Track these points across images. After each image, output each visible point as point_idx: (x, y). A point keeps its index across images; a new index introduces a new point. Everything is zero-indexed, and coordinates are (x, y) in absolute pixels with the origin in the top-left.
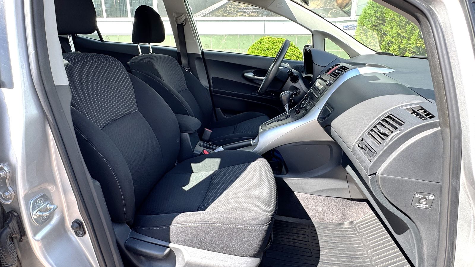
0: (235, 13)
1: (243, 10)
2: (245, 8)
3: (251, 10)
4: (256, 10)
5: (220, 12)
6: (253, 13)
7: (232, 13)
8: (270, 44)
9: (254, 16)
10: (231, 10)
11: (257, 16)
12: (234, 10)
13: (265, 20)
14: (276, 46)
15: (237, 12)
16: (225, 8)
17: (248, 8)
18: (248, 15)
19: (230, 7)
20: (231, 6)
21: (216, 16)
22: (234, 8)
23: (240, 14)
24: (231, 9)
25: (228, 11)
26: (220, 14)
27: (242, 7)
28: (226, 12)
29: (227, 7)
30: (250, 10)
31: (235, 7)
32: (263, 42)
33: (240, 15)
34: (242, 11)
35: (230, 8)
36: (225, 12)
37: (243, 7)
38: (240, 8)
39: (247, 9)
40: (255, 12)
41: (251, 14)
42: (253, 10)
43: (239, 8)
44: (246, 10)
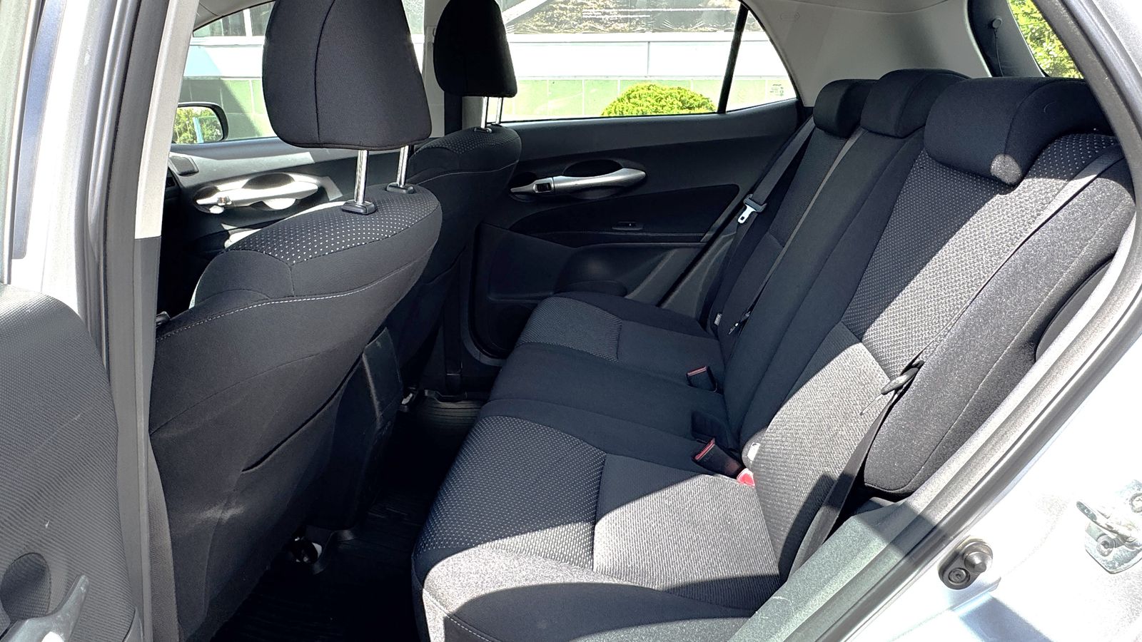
0: (575, 23)
1: (595, 16)
3: (615, 16)
4: (625, 16)
5: (538, 21)
6: (620, 23)
7: (566, 23)
9: (623, 31)
10: (564, 17)
11: (630, 31)
12: (571, 17)
13: (649, 42)
15: (580, 20)
16: (549, 10)
17: (607, 11)
18: (607, 27)
19: (561, 8)
20: (563, 6)
21: (525, 32)
22: (572, 10)
23: (587, 26)
24: (563, 14)
25: (557, 18)
26: (536, 26)
27: (592, 8)
28: (550, 20)
29: (554, 9)
30: (612, 17)
31: (575, 7)
32: (635, 97)
33: (587, 30)
34: (591, 19)
35: (562, 12)
36: (547, 22)
37: (596, 9)
38: (586, 10)
39: (604, 14)
40: (625, 20)
41: (614, 25)
42: (620, 16)
43: (584, 10)
44: (603, 17)
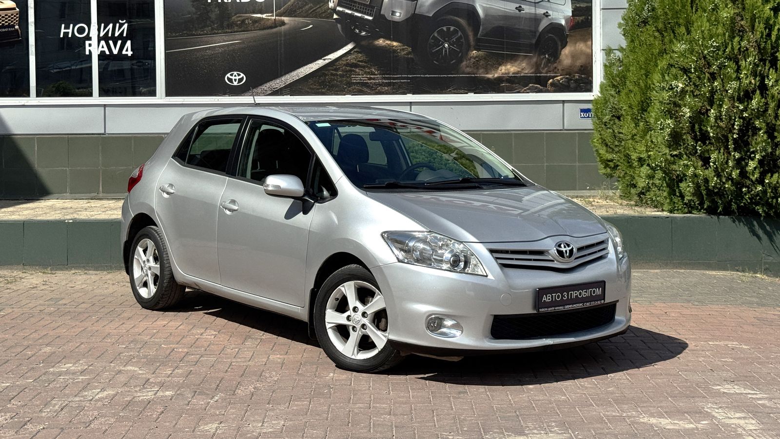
2: (365, 76)
8: (424, 155)
14: (436, 158)
